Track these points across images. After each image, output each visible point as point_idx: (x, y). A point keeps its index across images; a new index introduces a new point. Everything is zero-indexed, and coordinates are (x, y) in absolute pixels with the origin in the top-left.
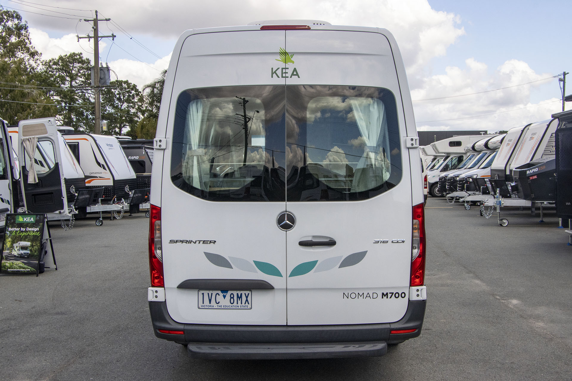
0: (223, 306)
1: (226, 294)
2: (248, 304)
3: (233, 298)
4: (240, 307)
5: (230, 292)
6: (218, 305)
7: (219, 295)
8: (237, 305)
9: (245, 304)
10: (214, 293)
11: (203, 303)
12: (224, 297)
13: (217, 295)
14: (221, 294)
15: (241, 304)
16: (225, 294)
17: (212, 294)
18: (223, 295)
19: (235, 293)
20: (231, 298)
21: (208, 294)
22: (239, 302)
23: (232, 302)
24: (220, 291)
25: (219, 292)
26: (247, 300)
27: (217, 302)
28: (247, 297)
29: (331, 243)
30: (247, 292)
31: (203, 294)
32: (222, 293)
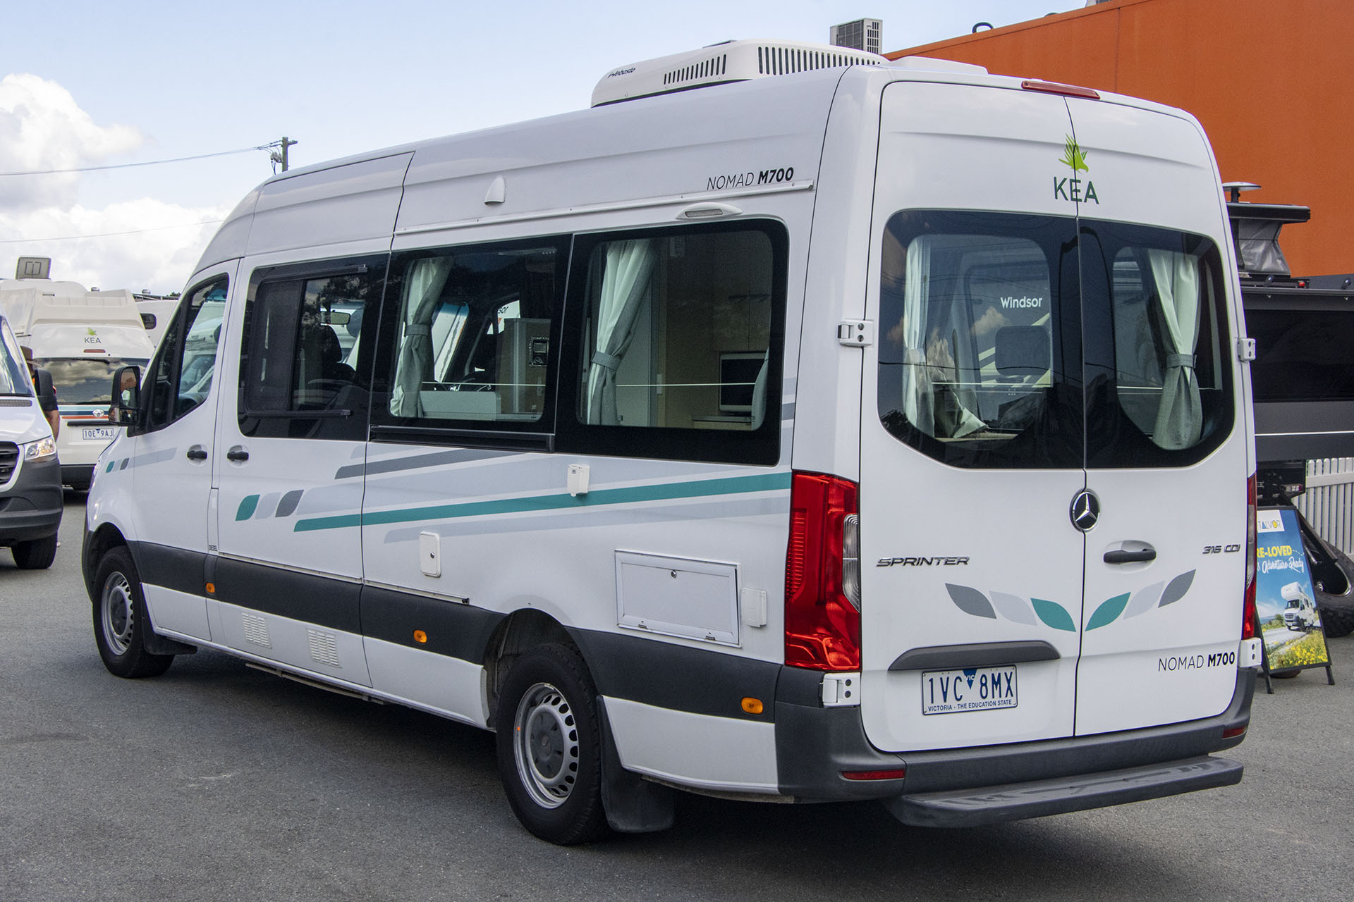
0: (967, 705)
1: (973, 678)
2: (1012, 695)
3: (985, 685)
4: (997, 703)
5: (979, 673)
6: (959, 703)
7: (961, 681)
8: (993, 700)
9: (1006, 696)
10: (953, 675)
11: (932, 702)
12: (970, 683)
13: (958, 680)
14: (965, 679)
15: (1000, 696)
16: (971, 678)
17: (948, 678)
18: (968, 681)
19: (988, 673)
20: (983, 685)
21: (941, 679)
22: (996, 693)
23: (984, 695)
24: (962, 671)
25: (961, 674)
26: (1009, 688)
27: (959, 697)
28: (1009, 681)
29: (1147, 556)
30: (1008, 670)
31: (931, 680)
32: (966, 675)
